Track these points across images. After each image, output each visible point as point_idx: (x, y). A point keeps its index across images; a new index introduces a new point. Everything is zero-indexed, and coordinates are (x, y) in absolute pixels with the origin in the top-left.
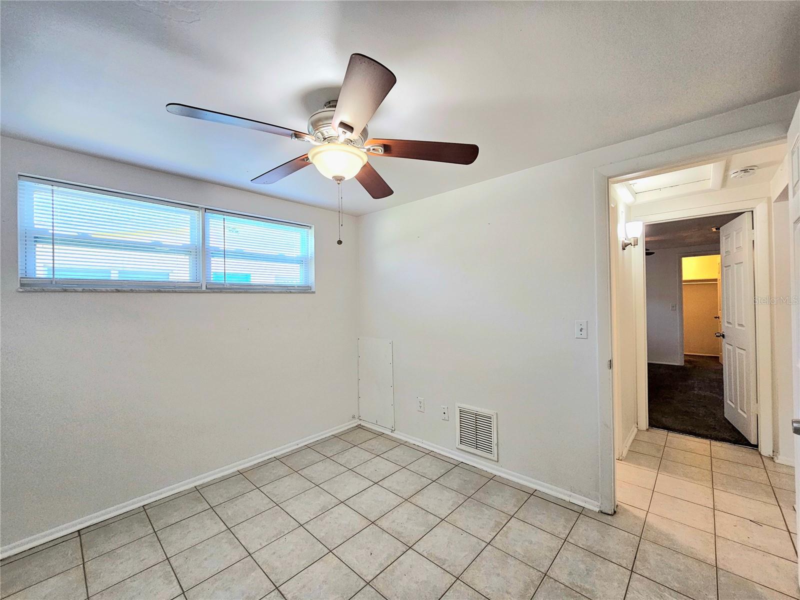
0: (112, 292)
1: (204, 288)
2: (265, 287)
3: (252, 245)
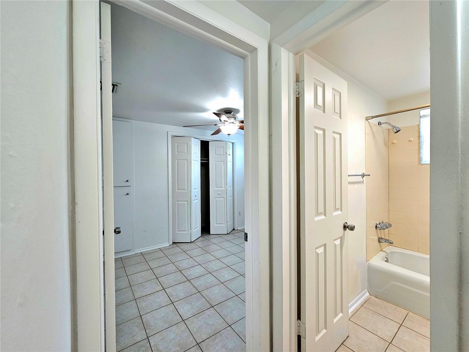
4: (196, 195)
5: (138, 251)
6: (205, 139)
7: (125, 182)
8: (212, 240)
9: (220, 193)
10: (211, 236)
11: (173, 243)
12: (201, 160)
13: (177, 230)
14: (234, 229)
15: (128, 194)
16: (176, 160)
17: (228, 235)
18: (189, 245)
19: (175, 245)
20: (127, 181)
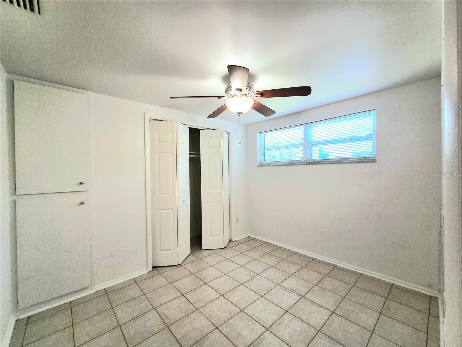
0: (274, 166)
1: (305, 163)
2: (337, 160)
3: (343, 134)
4: (185, 200)
5: (100, 287)
6: (195, 126)
7: (78, 184)
8: (207, 260)
9: (214, 196)
10: (204, 253)
11: (153, 267)
12: (190, 154)
13: (159, 249)
14: (230, 240)
15: (83, 203)
16: (157, 153)
17: (225, 251)
18: (176, 269)
19: (156, 272)
20: (81, 183)
